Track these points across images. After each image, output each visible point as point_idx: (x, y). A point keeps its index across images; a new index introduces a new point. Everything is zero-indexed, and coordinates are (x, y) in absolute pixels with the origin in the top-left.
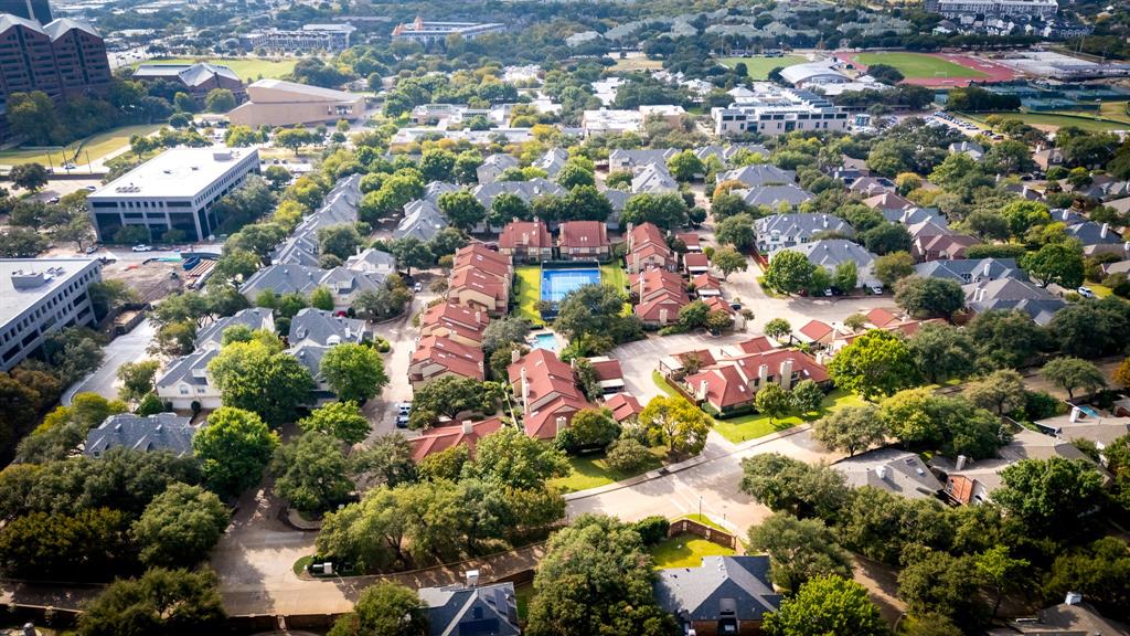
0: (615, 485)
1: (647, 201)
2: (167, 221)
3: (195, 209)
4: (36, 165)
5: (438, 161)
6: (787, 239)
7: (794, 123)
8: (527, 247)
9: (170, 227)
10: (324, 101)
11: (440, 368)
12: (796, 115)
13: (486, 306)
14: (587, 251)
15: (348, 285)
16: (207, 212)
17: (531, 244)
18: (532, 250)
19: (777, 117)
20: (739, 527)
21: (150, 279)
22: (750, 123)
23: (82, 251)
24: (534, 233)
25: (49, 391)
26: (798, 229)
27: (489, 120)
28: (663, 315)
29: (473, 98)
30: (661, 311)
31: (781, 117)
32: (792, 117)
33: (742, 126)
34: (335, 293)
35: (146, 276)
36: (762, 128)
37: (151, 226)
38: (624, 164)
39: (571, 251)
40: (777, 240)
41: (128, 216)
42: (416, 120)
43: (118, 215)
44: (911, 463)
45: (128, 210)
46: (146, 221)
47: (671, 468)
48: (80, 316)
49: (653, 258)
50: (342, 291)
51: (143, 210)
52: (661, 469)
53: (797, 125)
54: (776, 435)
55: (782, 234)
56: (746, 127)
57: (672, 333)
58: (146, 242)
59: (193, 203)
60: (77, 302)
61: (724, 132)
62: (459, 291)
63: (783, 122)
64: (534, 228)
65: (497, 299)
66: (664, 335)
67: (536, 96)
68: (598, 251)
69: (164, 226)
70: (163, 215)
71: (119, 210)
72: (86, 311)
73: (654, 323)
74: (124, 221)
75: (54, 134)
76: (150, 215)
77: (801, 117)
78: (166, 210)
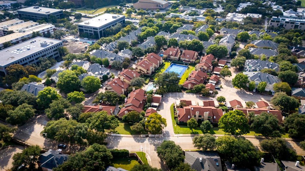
0: (130, 136)
1: (215, 47)
2: (93, 33)
3: (99, 31)
4: (80, 14)
5: (168, 25)
6: (254, 69)
7: (298, 25)
8: (170, 55)
9: (93, 34)
10: (156, 3)
11: (111, 88)
12: (299, 23)
13: (144, 72)
14: (187, 60)
15: (113, 58)
16: (103, 32)
17: (172, 55)
18: (172, 57)
19: (291, 23)
20: (151, 161)
21: (81, 47)
22: (281, 24)
23: (74, 37)
24: (174, 52)
25: (32, 72)
26: (259, 66)
27: (197, 13)
28: (190, 86)
29: (198, 5)
30: (189, 85)
31: (293, 23)
32: (298, 23)
33: (278, 24)
34: (109, 60)
35: (81, 46)
36: (285, 26)
37: (90, 33)
38: (224, 33)
39: (183, 59)
40: (251, 68)
41: (85, 30)
42: (179, 11)
43: (83, 30)
44: (216, 160)
45: (85, 29)
46: (88, 32)
47: (150, 135)
48: (55, 55)
49: (203, 67)
50: (112, 60)
51: (88, 29)
52: (147, 135)
53: (299, 27)
54: (190, 135)
55: (253, 66)
56: (279, 25)
57: (189, 92)
58: (87, 37)
59: (98, 29)
60: (54, 51)
61: (271, 26)
62: (138, 66)
63: (294, 25)
64: (175, 50)
65: (148, 70)
66: (187, 92)
67: (219, 6)
68: (191, 60)
69: (92, 34)
70: (92, 31)
71: (83, 28)
72: (57, 53)
73: (187, 88)
74: (85, 31)
75: (94, 6)
76: (89, 31)
77: (301, 24)
78: (93, 30)
